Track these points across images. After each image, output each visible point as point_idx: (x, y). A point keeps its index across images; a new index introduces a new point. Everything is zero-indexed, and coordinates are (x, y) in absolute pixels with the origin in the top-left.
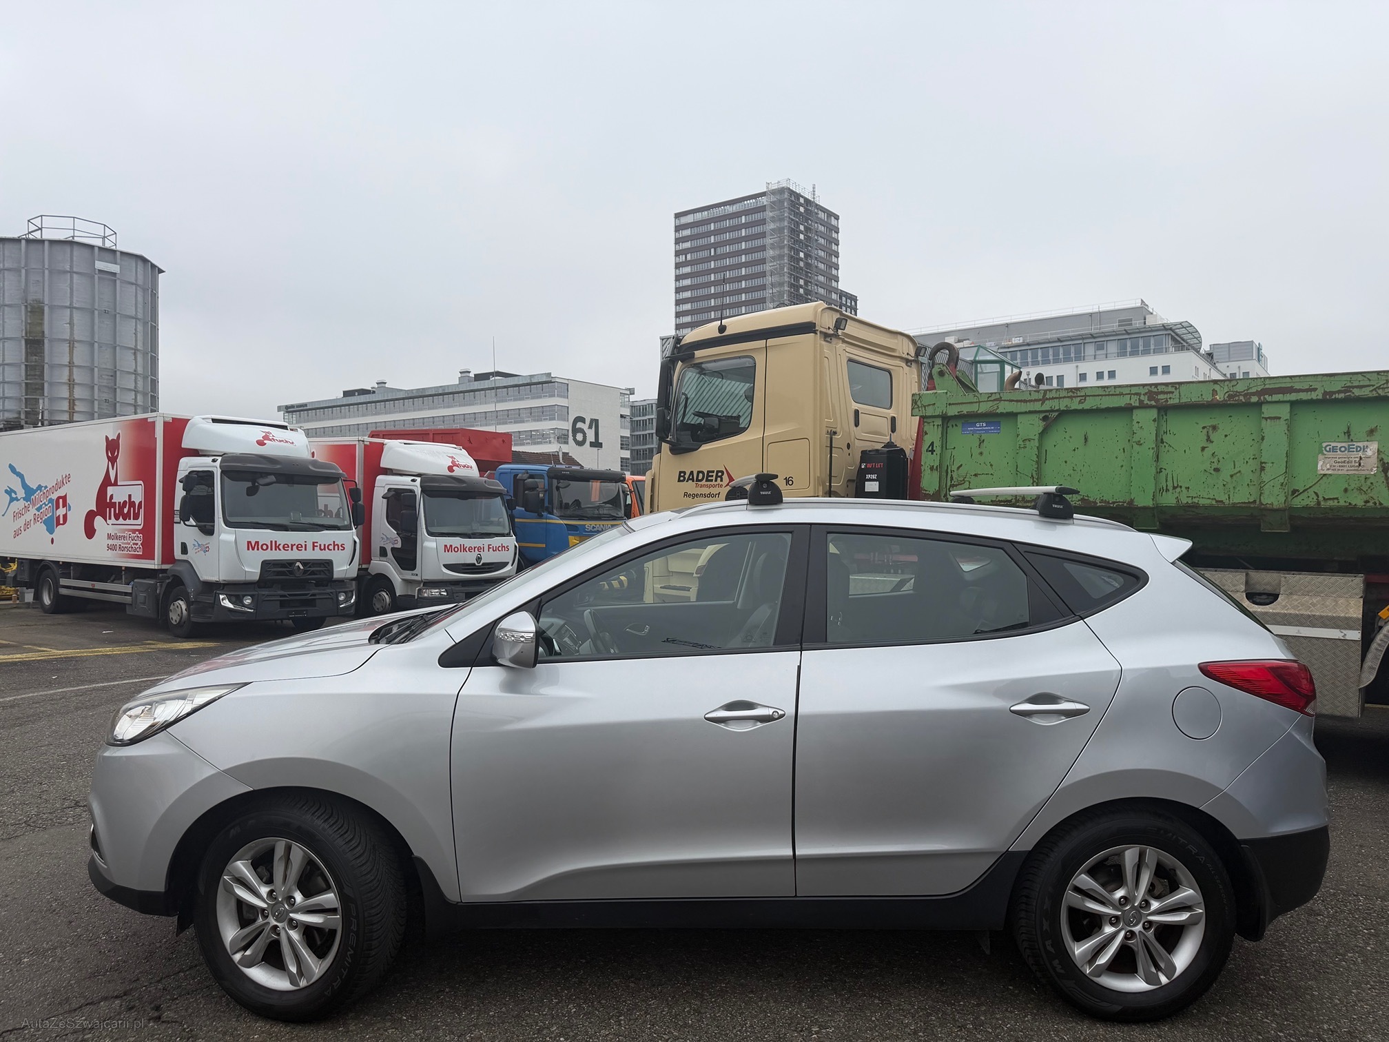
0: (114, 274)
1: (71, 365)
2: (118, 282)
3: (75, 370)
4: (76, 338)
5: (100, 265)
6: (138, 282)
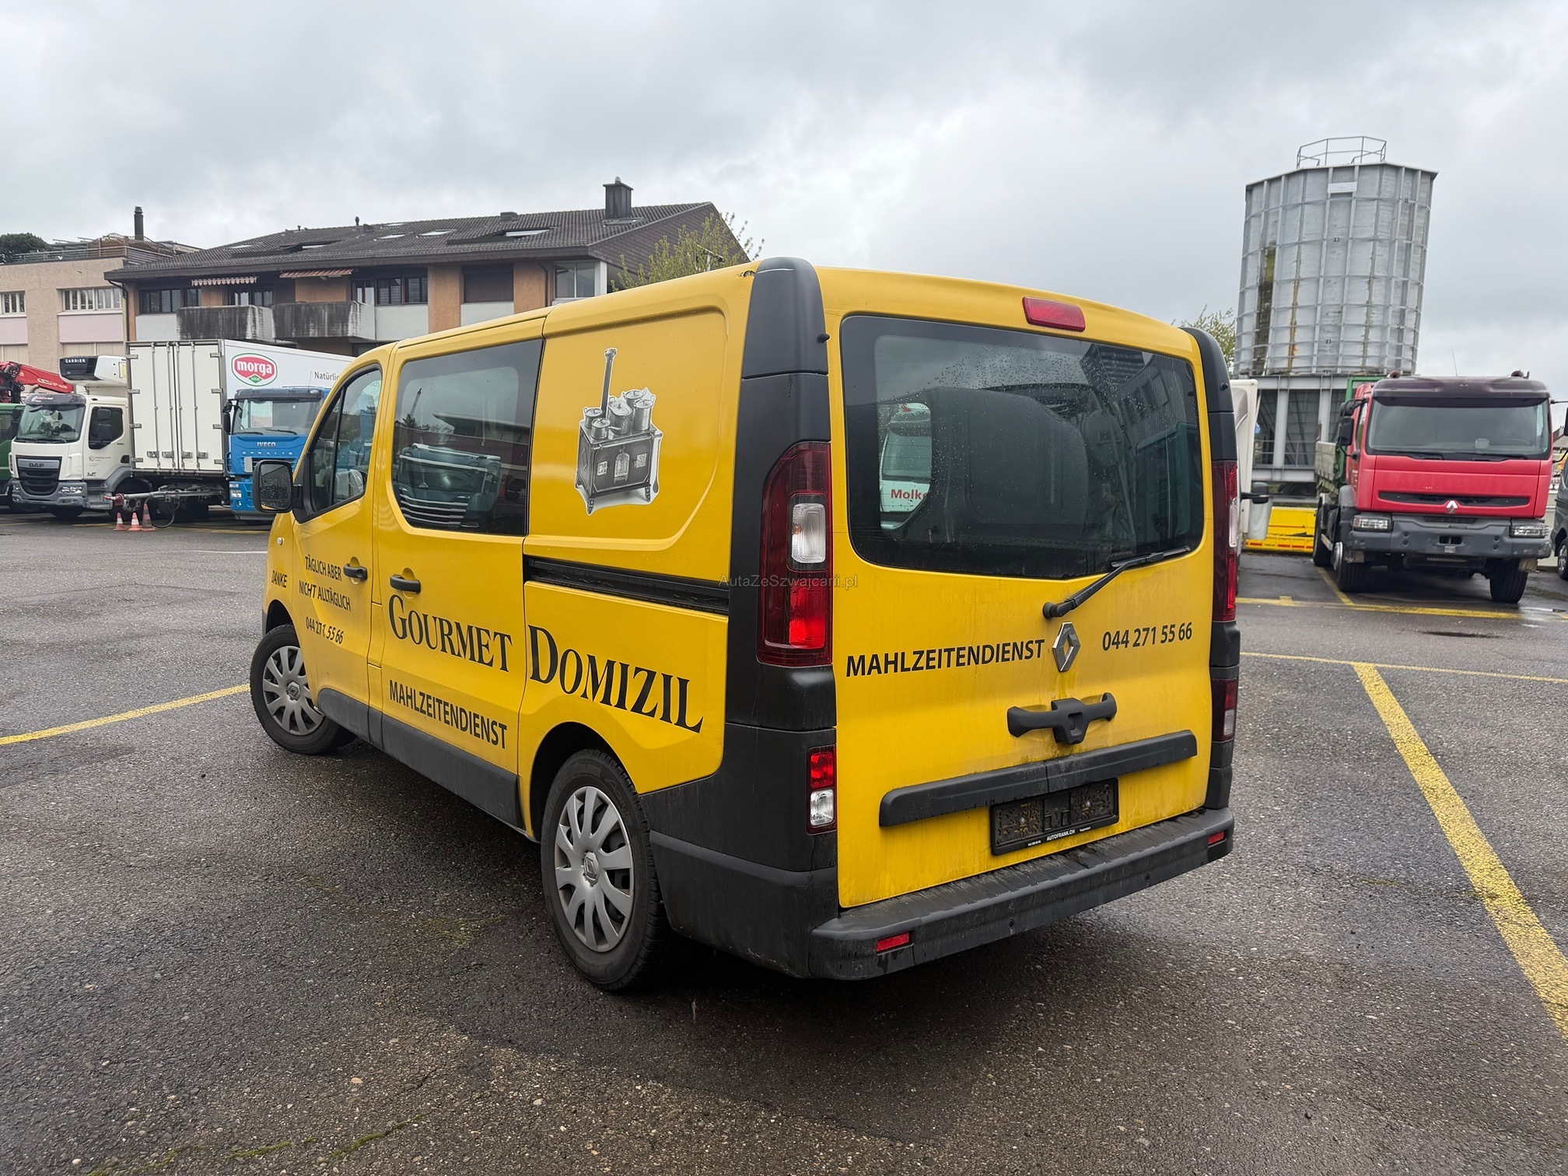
0: (1350, 194)
1: (1295, 307)
2: (1354, 203)
3: (1298, 311)
4: (1302, 276)
5: (1334, 188)
6: (1381, 196)
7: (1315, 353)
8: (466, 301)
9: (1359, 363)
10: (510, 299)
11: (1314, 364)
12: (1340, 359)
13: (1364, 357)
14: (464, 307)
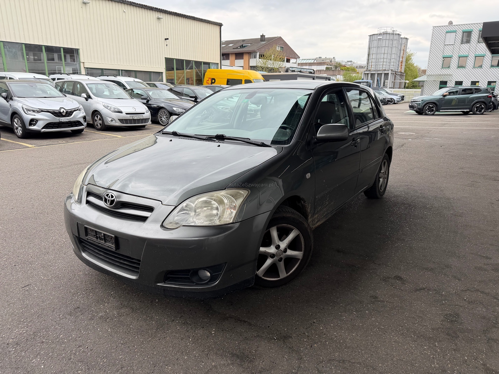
0: (381, 39)
1: (372, 58)
2: (382, 40)
3: (373, 59)
4: (373, 53)
5: (379, 37)
6: (387, 39)
7: (375, 66)
8: (236, 59)
9: (382, 68)
10: (243, 59)
11: (374, 68)
12: (378, 68)
13: (383, 67)
14: (235, 60)
